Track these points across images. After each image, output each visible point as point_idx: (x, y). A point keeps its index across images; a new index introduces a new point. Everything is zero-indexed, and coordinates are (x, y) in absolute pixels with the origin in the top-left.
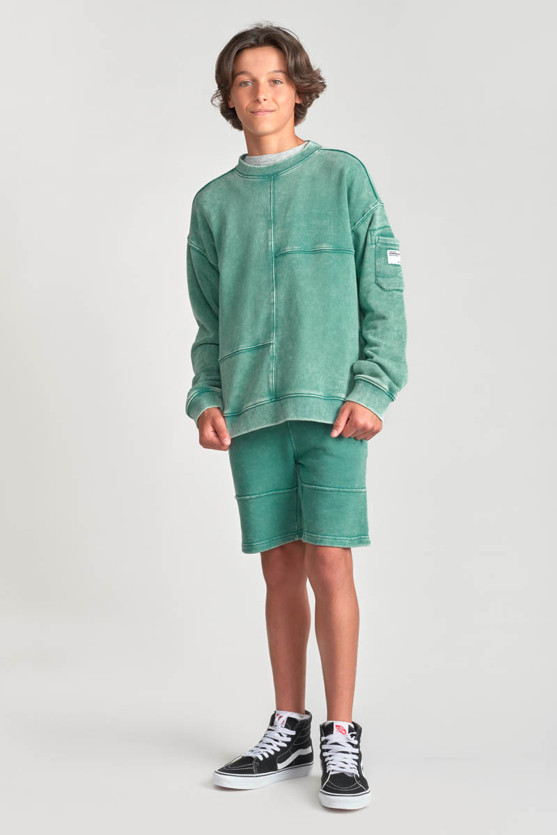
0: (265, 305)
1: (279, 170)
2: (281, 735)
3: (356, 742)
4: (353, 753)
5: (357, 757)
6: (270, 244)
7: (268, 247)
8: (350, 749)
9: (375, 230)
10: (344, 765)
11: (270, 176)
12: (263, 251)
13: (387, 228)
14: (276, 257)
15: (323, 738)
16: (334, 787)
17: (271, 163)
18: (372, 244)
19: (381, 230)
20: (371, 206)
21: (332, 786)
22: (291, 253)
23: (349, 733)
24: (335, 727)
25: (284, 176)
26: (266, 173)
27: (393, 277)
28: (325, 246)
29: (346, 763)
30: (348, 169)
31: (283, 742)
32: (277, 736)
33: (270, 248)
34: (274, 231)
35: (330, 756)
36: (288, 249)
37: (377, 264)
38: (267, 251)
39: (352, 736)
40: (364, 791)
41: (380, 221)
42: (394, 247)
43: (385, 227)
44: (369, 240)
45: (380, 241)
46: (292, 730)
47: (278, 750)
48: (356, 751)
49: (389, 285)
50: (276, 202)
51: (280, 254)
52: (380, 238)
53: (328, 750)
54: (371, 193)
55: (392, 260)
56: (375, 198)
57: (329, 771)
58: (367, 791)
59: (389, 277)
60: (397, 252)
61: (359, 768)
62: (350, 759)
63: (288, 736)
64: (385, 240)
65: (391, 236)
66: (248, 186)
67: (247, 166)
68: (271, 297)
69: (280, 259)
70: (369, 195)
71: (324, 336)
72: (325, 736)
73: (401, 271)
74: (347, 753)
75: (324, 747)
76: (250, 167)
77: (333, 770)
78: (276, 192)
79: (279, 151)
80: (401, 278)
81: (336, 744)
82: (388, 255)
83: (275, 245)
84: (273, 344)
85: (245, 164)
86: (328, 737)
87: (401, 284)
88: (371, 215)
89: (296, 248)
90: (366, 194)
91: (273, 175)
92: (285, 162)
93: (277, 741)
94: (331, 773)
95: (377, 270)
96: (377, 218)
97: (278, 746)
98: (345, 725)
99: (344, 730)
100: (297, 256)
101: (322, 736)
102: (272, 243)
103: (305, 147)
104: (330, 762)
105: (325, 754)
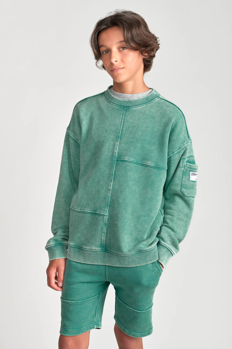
0: (104, 189)
1: (131, 105)
6: (115, 151)
7: (113, 152)
9: (185, 159)
11: (124, 107)
12: (110, 154)
13: (192, 158)
14: (117, 160)
17: (127, 99)
18: (182, 167)
19: (189, 158)
20: (185, 144)
22: (127, 161)
25: (133, 110)
26: (123, 105)
27: (191, 188)
28: (149, 163)
30: (175, 118)
33: (115, 154)
34: (120, 144)
36: (126, 158)
37: (184, 179)
38: (113, 155)
41: (189, 153)
42: (194, 170)
43: (190, 157)
44: (181, 164)
45: (187, 166)
49: (188, 193)
50: (124, 126)
51: (120, 160)
52: (188, 163)
54: (186, 135)
55: (192, 178)
56: (187, 138)
59: (189, 189)
60: (196, 173)
64: (190, 166)
65: (194, 163)
66: (110, 109)
67: (111, 96)
68: (108, 185)
69: (120, 163)
70: (184, 137)
71: (139, 219)
73: (196, 185)
76: (113, 97)
78: (126, 119)
79: (133, 93)
80: (195, 189)
82: (191, 174)
83: (118, 153)
84: (106, 216)
85: (111, 94)
87: (195, 193)
88: (184, 149)
89: (131, 159)
90: (182, 136)
91: (126, 107)
92: (136, 101)
95: (183, 183)
96: (188, 151)
100: (131, 164)
102: (117, 151)
103: (150, 93)
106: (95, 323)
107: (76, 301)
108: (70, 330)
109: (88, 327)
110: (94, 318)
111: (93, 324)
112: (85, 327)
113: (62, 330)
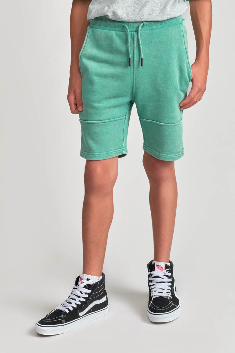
2: (82, 293)
3: (170, 274)
4: (168, 282)
5: (170, 284)
8: (166, 279)
10: (162, 291)
15: (150, 273)
16: (156, 308)
21: (154, 307)
23: (165, 269)
24: (156, 266)
29: (163, 289)
31: (83, 298)
32: (79, 293)
35: (153, 285)
39: (167, 271)
40: (176, 307)
46: (89, 289)
47: (79, 303)
48: (170, 280)
53: (151, 281)
57: (152, 296)
58: (178, 307)
61: (172, 291)
62: (166, 287)
63: (86, 294)
72: (151, 272)
74: (164, 282)
75: (151, 279)
77: (154, 296)
81: (157, 277)
86: (152, 273)
93: (79, 297)
94: (153, 297)
97: (79, 301)
98: (163, 265)
99: (162, 268)
101: (149, 272)
104: (153, 290)
105: (151, 284)
106: (123, 149)
107: (102, 121)
108: (98, 154)
109: (116, 151)
110: (122, 143)
111: (122, 149)
112: (113, 151)
113: (82, 152)
